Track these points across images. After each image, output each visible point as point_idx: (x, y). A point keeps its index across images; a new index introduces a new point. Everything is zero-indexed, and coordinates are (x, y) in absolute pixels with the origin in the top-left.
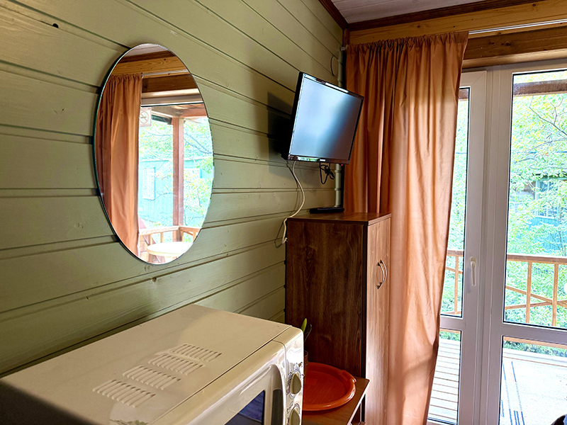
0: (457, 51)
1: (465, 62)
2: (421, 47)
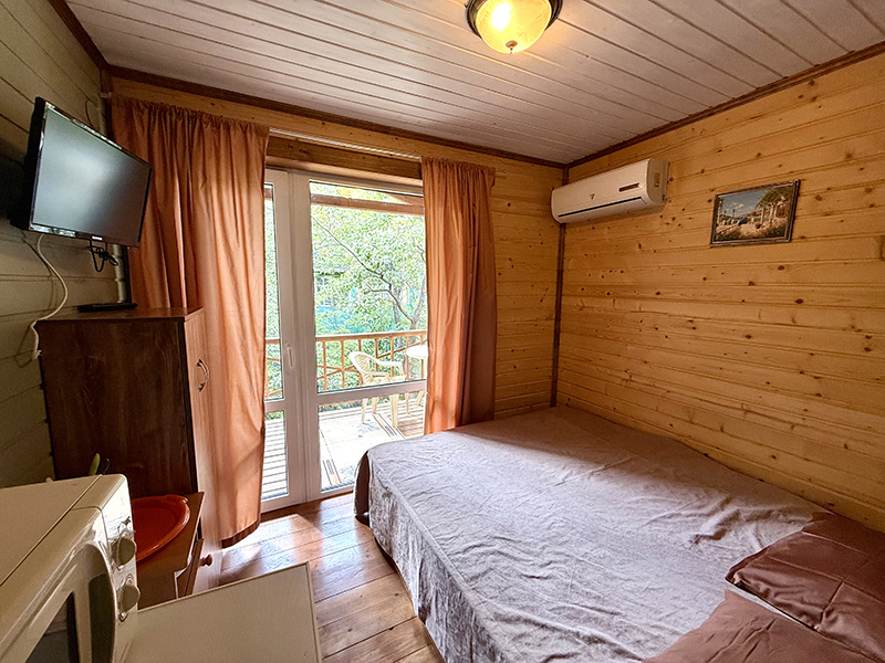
1: (269, 158)
2: (219, 128)
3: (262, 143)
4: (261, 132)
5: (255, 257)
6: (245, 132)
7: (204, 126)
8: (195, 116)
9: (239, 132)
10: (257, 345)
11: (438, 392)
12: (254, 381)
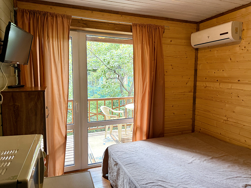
2: (53, 17)
3: (69, 21)
4: (68, 17)
5: (65, 66)
6: (63, 18)
7: (48, 17)
8: (45, 14)
9: (61, 18)
10: (65, 101)
11: (139, 123)
12: (63, 116)
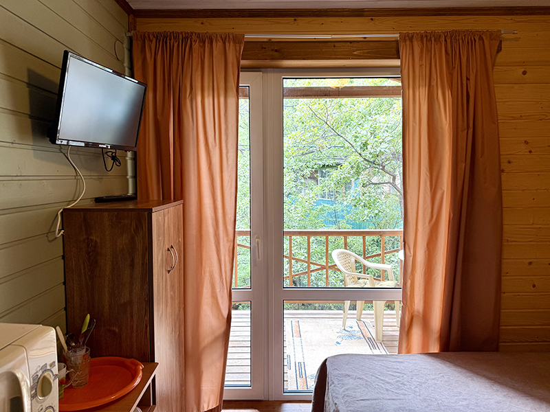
0: (236, 50)
1: (243, 62)
2: (204, 43)
3: (238, 49)
4: (237, 39)
5: (229, 154)
6: (224, 43)
7: (193, 43)
8: (187, 37)
9: (220, 44)
10: (227, 235)
11: (418, 305)
12: (223, 269)
